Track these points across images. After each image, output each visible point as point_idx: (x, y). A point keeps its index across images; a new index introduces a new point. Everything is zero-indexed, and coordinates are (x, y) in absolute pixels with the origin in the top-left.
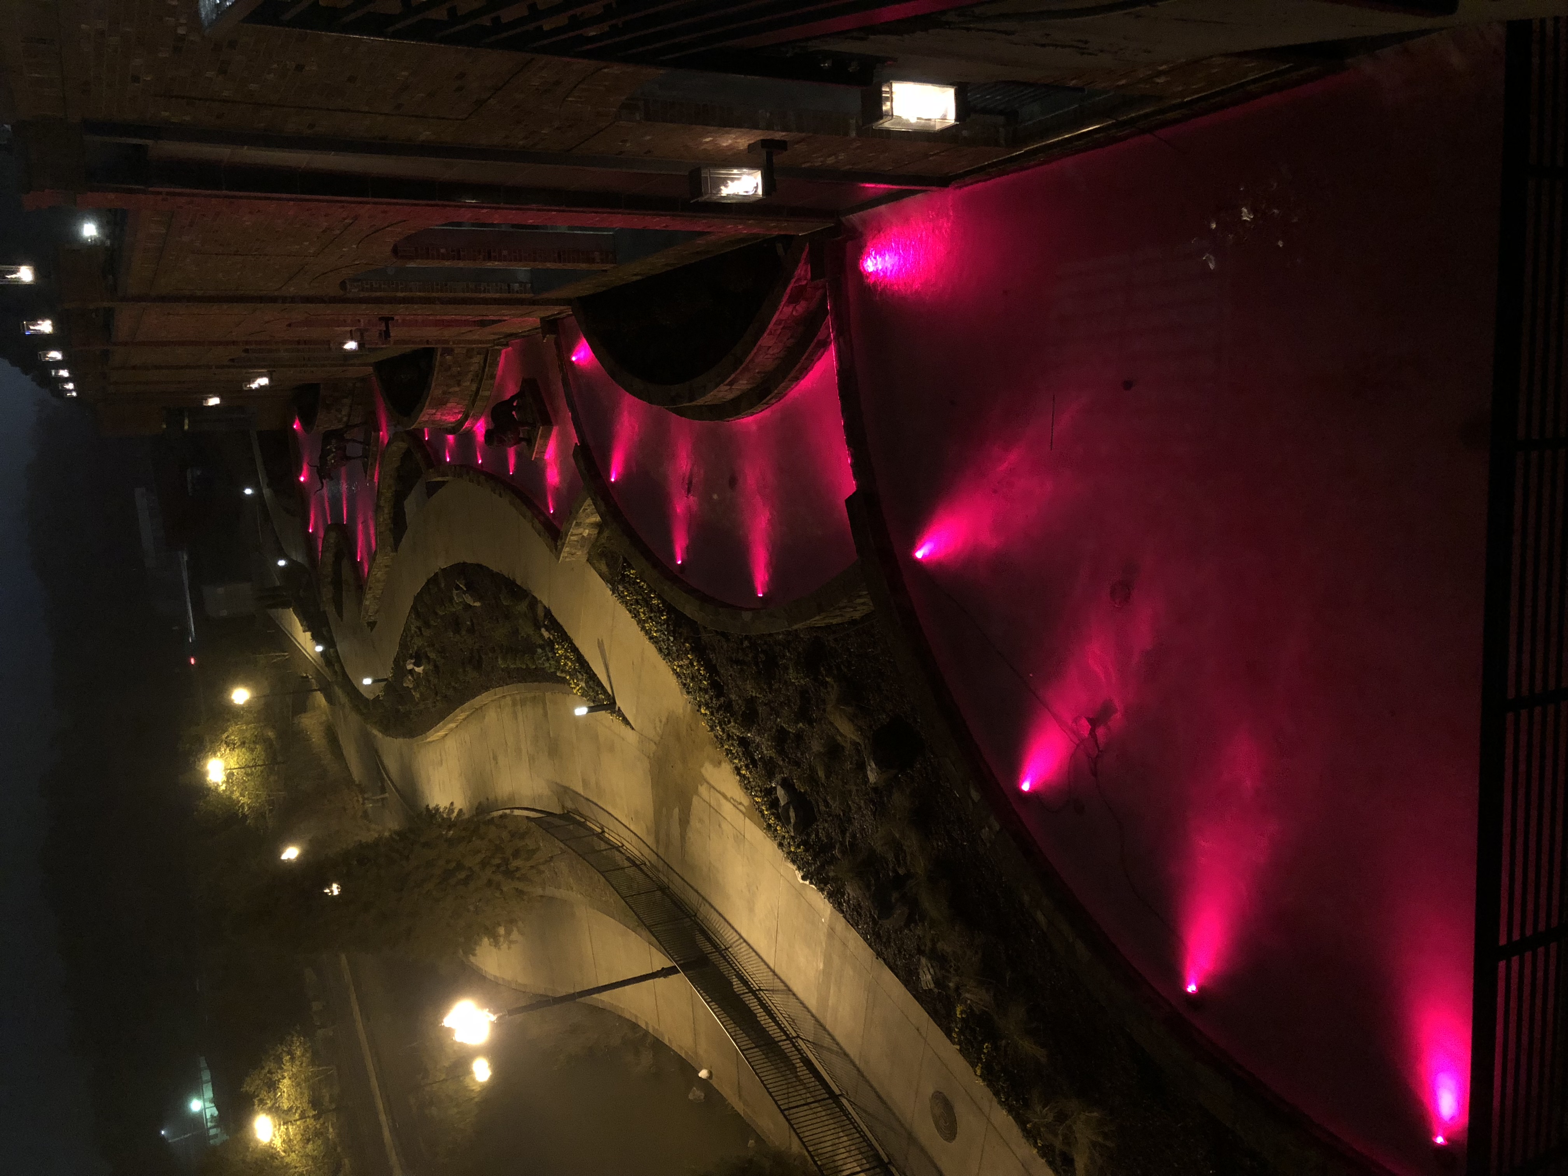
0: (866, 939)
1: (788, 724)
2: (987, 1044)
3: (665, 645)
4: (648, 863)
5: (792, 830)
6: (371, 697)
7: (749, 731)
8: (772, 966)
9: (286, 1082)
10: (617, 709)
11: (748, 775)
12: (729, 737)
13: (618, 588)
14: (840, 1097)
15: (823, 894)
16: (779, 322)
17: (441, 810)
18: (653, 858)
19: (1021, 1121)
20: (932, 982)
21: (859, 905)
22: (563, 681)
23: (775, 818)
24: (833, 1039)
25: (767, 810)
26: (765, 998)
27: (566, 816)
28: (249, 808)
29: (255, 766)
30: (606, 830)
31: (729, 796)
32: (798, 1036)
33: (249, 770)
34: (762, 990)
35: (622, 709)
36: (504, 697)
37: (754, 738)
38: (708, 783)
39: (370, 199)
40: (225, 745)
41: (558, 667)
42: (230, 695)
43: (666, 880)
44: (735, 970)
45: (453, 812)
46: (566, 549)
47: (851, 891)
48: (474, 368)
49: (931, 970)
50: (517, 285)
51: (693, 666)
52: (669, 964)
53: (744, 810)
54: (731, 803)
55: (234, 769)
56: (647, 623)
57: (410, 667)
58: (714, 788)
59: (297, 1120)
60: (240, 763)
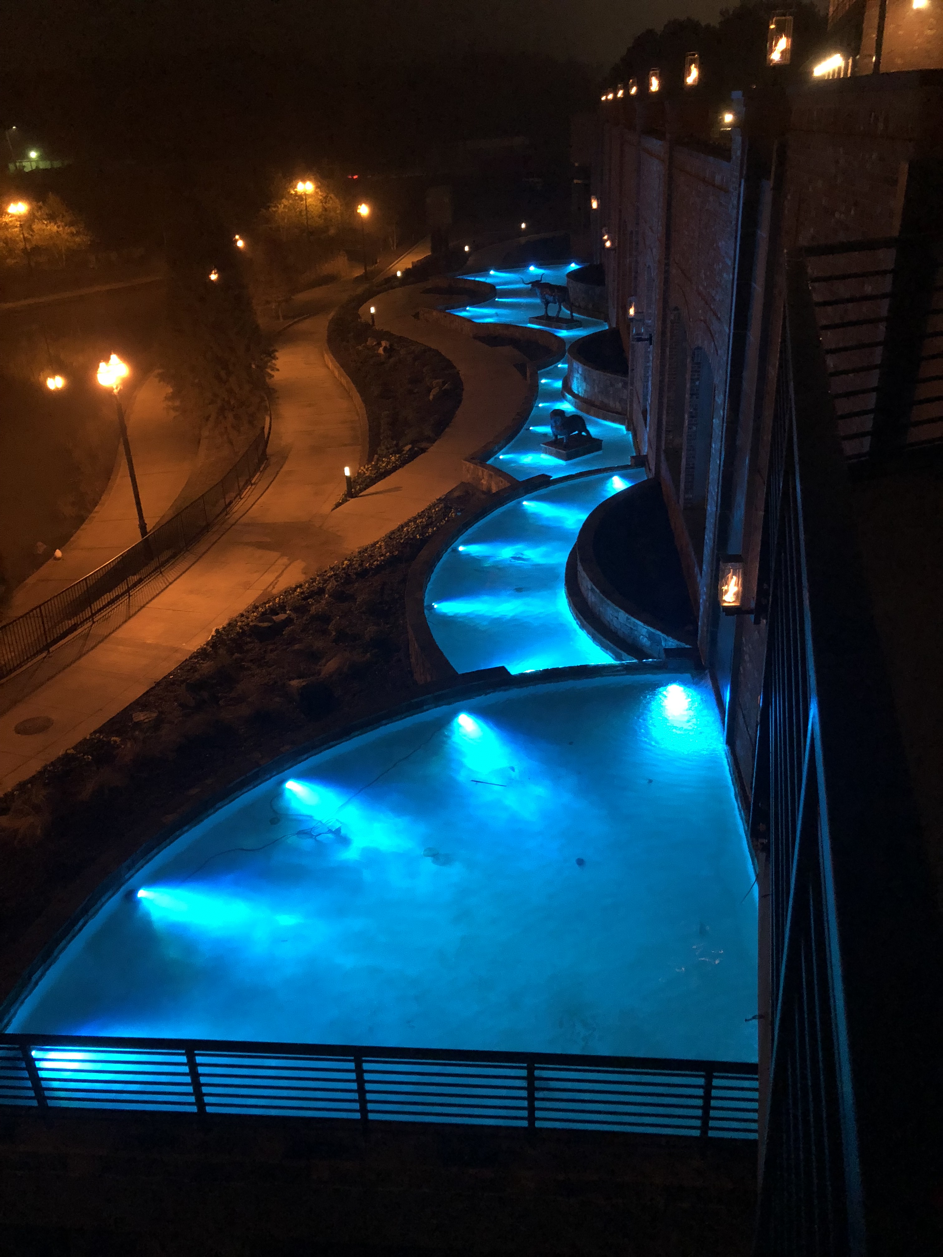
0: (170, 674)
1: (335, 624)
2: (91, 757)
3: (397, 536)
4: (227, 517)
5: (254, 624)
6: (361, 311)
7: (330, 596)
8: (148, 605)
9: (55, 228)
10: (348, 499)
11: (296, 593)
12: (325, 581)
13: (441, 503)
14: (47, 651)
15: (204, 645)
16: (635, 625)
17: (274, 361)
18: (231, 521)
19: (33, 780)
20: (138, 720)
21: (196, 671)
22: (369, 461)
23: (263, 612)
24: (92, 648)
25: (269, 606)
26: (123, 600)
27: (264, 458)
28: (275, 212)
29: (307, 218)
30: (253, 487)
31: (280, 579)
32: (94, 622)
33: (304, 213)
34: (129, 598)
35: (348, 503)
36: (358, 415)
37: (324, 599)
38: (289, 564)
39: (732, 331)
40: (324, 195)
41: (381, 456)
42: (365, 203)
43: (214, 529)
44: (145, 578)
45: (272, 370)
46: (472, 466)
47: (206, 666)
48: (612, 404)
49: (147, 720)
50: (671, 437)
51: (381, 556)
52: (149, 528)
53: (269, 589)
54: (274, 581)
55: (306, 202)
56: (414, 524)
57: (384, 343)
58: (286, 567)
59: (23, 235)
60: (310, 206)
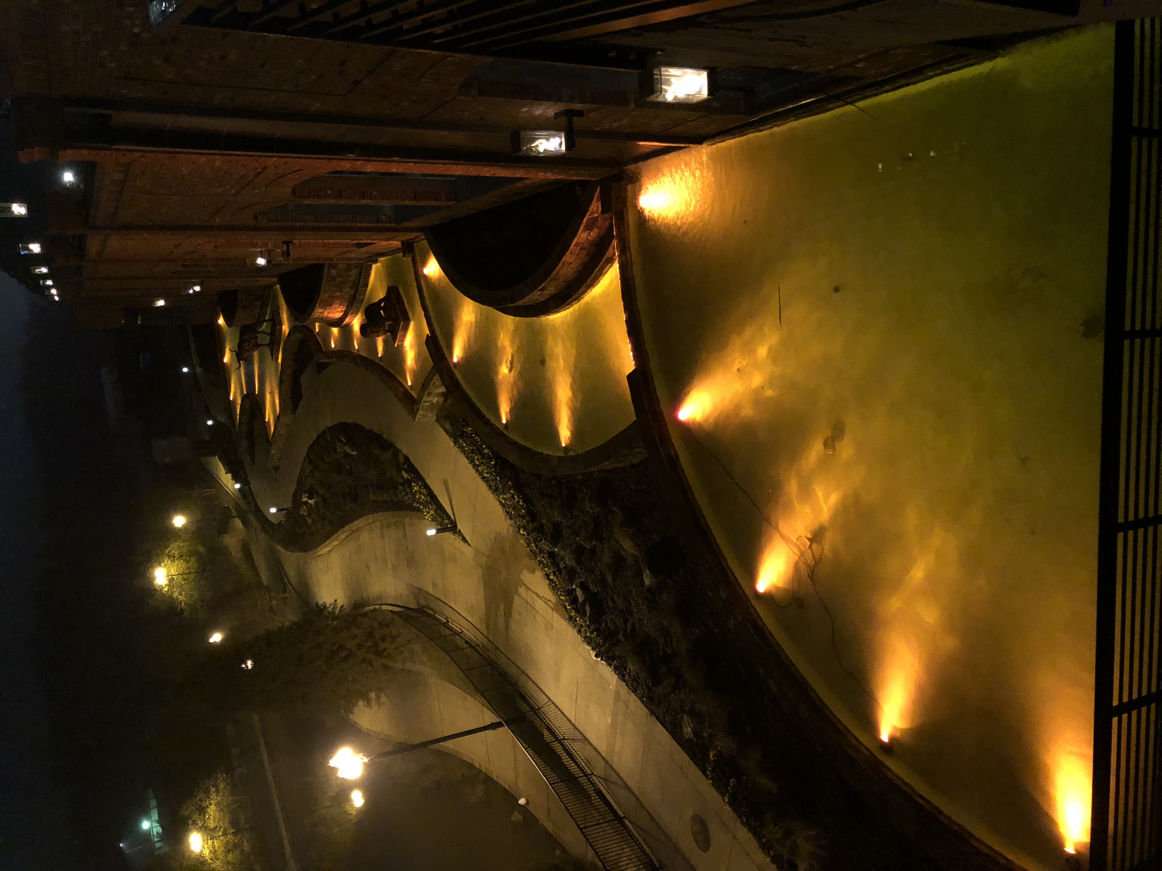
0: (642, 702)
1: (585, 542)
2: (732, 780)
3: (494, 483)
4: (481, 645)
5: (588, 621)
6: (275, 521)
7: (556, 547)
8: (573, 721)
9: (213, 807)
10: (458, 530)
11: (555, 579)
12: (541, 551)
13: (459, 441)
14: (624, 819)
15: (611, 668)
16: (577, 245)
17: (328, 606)
18: (484, 641)
19: (758, 836)
20: (691, 733)
21: (637, 676)
22: (418, 510)
23: (575, 612)
24: (618, 774)
25: (569, 606)
26: (568, 745)
27: (421, 610)
28: (186, 603)
29: (190, 573)
30: (450, 620)
31: (541, 595)
32: (592, 774)
33: (185, 577)
34: (566, 739)
35: (461, 530)
36: (374, 522)
37: (560, 552)
38: (525, 586)
39: (275, 154)
40: (167, 558)
41: (414, 500)
42: (172, 520)
43: (493, 657)
44: (545, 724)
45: (337, 608)
46: (421, 412)
47: (632, 666)
48: (352, 278)
49: (691, 725)
50: (384, 217)
51: (514, 499)
52: (497, 720)
53: (552, 606)
54: (543, 600)
55: (174, 575)
56: (480, 467)
57: (305, 499)
58: (530, 589)
59: (221, 836)
60: (178, 571)
